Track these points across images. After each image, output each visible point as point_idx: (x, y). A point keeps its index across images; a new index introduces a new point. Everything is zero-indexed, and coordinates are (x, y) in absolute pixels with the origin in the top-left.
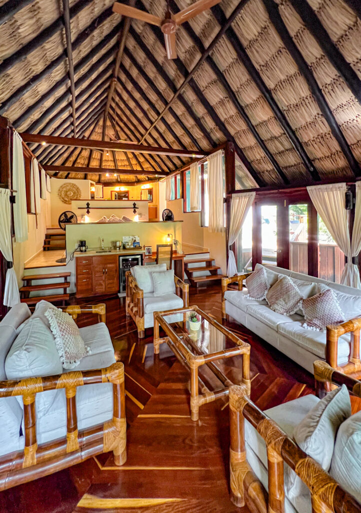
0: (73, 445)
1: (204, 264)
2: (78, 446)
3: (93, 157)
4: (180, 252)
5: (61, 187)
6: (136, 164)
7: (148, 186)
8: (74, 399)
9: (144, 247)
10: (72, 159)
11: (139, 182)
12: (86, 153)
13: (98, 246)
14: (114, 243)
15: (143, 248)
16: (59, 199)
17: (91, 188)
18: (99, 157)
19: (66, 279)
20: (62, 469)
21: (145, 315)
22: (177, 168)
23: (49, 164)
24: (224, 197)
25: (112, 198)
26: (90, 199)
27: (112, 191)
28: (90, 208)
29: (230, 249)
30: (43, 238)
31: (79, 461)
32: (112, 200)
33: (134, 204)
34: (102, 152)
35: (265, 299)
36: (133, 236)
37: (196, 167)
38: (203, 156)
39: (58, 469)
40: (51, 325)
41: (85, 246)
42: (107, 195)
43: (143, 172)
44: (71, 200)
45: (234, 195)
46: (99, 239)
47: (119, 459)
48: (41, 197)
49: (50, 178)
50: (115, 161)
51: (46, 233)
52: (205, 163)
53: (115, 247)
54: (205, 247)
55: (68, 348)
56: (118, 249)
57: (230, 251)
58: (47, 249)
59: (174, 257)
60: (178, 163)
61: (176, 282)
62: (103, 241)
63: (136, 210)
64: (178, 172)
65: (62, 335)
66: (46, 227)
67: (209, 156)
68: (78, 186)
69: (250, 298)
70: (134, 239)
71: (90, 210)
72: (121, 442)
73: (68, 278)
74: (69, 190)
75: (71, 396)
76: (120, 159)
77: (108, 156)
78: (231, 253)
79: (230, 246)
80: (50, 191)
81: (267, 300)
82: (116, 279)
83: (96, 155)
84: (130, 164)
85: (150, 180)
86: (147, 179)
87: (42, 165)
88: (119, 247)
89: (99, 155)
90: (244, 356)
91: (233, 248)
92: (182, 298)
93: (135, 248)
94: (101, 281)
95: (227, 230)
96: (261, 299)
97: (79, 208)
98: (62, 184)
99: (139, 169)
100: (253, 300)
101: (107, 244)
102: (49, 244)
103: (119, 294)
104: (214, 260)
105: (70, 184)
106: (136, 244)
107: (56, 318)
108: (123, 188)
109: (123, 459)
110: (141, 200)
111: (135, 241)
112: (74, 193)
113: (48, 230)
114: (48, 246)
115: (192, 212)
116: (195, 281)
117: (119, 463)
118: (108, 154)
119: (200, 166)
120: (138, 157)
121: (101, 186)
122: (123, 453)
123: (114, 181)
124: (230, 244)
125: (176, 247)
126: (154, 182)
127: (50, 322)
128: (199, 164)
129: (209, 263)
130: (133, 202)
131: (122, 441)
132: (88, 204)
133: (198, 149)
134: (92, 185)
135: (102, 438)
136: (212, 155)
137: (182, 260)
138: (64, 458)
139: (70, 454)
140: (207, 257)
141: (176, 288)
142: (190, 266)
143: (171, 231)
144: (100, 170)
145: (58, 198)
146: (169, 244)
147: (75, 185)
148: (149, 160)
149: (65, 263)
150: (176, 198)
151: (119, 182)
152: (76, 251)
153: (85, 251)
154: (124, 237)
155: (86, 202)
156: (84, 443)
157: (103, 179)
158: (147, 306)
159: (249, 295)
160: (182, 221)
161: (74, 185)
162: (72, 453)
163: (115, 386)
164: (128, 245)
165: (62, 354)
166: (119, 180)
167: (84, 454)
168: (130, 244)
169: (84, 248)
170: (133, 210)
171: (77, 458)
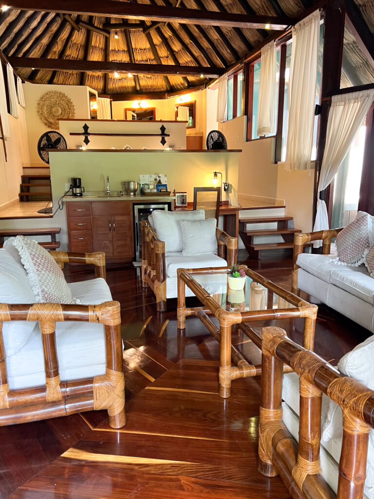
0: (53, 393)
1: (274, 226)
2: (60, 396)
3: (93, 44)
4: (234, 204)
5: (42, 98)
6: (167, 57)
7: (188, 97)
8: (52, 336)
9: (175, 193)
10: (57, 48)
11: (172, 91)
12: (79, 37)
13: (101, 189)
14: (126, 185)
15: (172, 194)
16: (40, 120)
17: (92, 103)
18: (102, 45)
19: (53, 237)
20: (42, 419)
21: (167, 279)
22: (238, 57)
23: (20, 55)
24: (318, 103)
25: (126, 118)
26: (89, 118)
27: (126, 110)
28: (90, 134)
29: (320, 198)
30: (19, 182)
31: (63, 413)
32: (126, 121)
33: (163, 129)
34: (108, 35)
35: (363, 264)
36: (155, 174)
37: (271, 54)
38: (285, 26)
39: (36, 419)
40: (22, 256)
41: (79, 187)
42: (119, 114)
43: (177, 68)
44: (59, 119)
45: (335, 98)
46: (102, 177)
47: (115, 420)
48: (9, 112)
49: (23, 82)
50: (130, 51)
51: (22, 175)
52: (288, 42)
53: (128, 191)
54: (280, 198)
55: (46, 287)
56: (132, 194)
57: (319, 201)
58: (25, 198)
59: (223, 210)
60: (241, 48)
61: (219, 236)
62: (108, 179)
63: (166, 138)
64: (239, 65)
65: (38, 271)
66: (23, 164)
67: (297, 26)
68: (69, 97)
69: (339, 263)
70: (158, 179)
71: (90, 138)
72: (117, 401)
73: (57, 235)
74: (55, 104)
75: (48, 331)
76: (138, 47)
77: (117, 41)
78: (321, 205)
79: (320, 192)
80: (24, 105)
81: (366, 266)
82: (128, 239)
83: (97, 40)
84: (157, 57)
85: (192, 86)
86: (186, 85)
87: (7, 56)
88: (135, 191)
89: (102, 40)
90: (307, 320)
91: (326, 195)
92: (226, 259)
93: (159, 193)
94: (107, 242)
95: (318, 164)
96: (357, 265)
97: (71, 134)
98: (43, 93)
99: (171, 63)
100: (344, 266)
101: (114, 186)
102: (28, 191)
103: (133, 263)
104: (292, 218)
105: (56, 92)
106: (160, 188)
107: (28, 248)
108: (145, 104)
109: (120, 421)
110: (176, 121)
111: (160, 182)
112: (64, 110)
113: (26, 170)
114: (27, 194)
115: (261, 138)
116: (255, 249)
117: (115, 425)
118: (116, 37)
119: (279, 48)
120: (169, 41)
121: (108, 100)
122: (120, 414)
123: (130, 90)
124: (322, 188)
125: (227, 195)
126: (198, 89)
127: (20, 254)
128: (277, 45)
129: (283, 223)
130: (160, 125)
131: (119, 399)
132: (86, 128)
133: (276, 12)
134: (92, 96)
135: (92, 392)
136: (301, 22)
137: (235, 215)
138: (43, 408)
139: (50, 404)
140: (281, 213)
141: (219, 246)
142: (250, 227)
143: (220, 168)
144: (106, 65)
145: (38, 118)
146: (215, 187)
147: (64, 95)
148: (189, 46)
149: (51, 214)
150: (235, 116)
151: (137, 93)
152: (66, 195)
153: (81, 195)
154: (141, 176)
155: (83, 123)
156: (68, 393)
157: (111, 86)
158: (170, 266)
159: (338, 259)
160: (241, 151)
161: (62, 96)
162: (54, 403)
163: (107, 329)
164: (149, 188)
165: (38, 292)
166: (138, 88)
167: (68, 408)
168: (151, 187)
169: (78, 191)
170: (160, 138)
171: (61, 410)
